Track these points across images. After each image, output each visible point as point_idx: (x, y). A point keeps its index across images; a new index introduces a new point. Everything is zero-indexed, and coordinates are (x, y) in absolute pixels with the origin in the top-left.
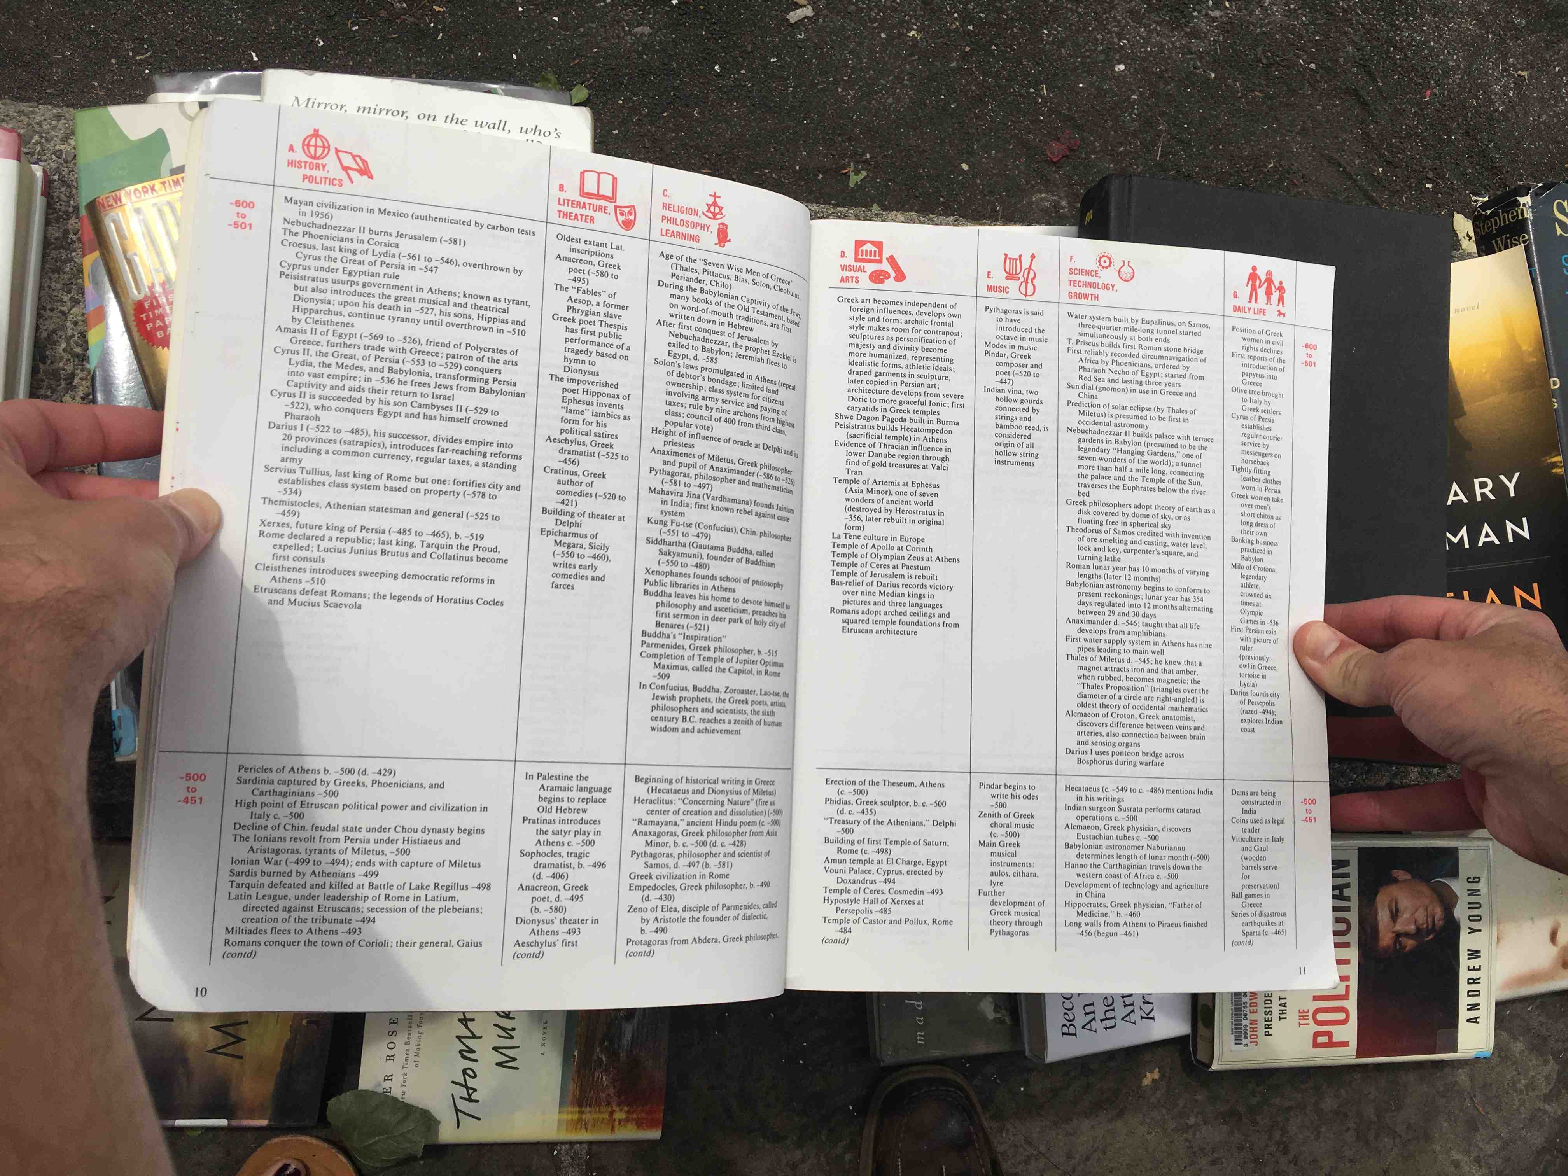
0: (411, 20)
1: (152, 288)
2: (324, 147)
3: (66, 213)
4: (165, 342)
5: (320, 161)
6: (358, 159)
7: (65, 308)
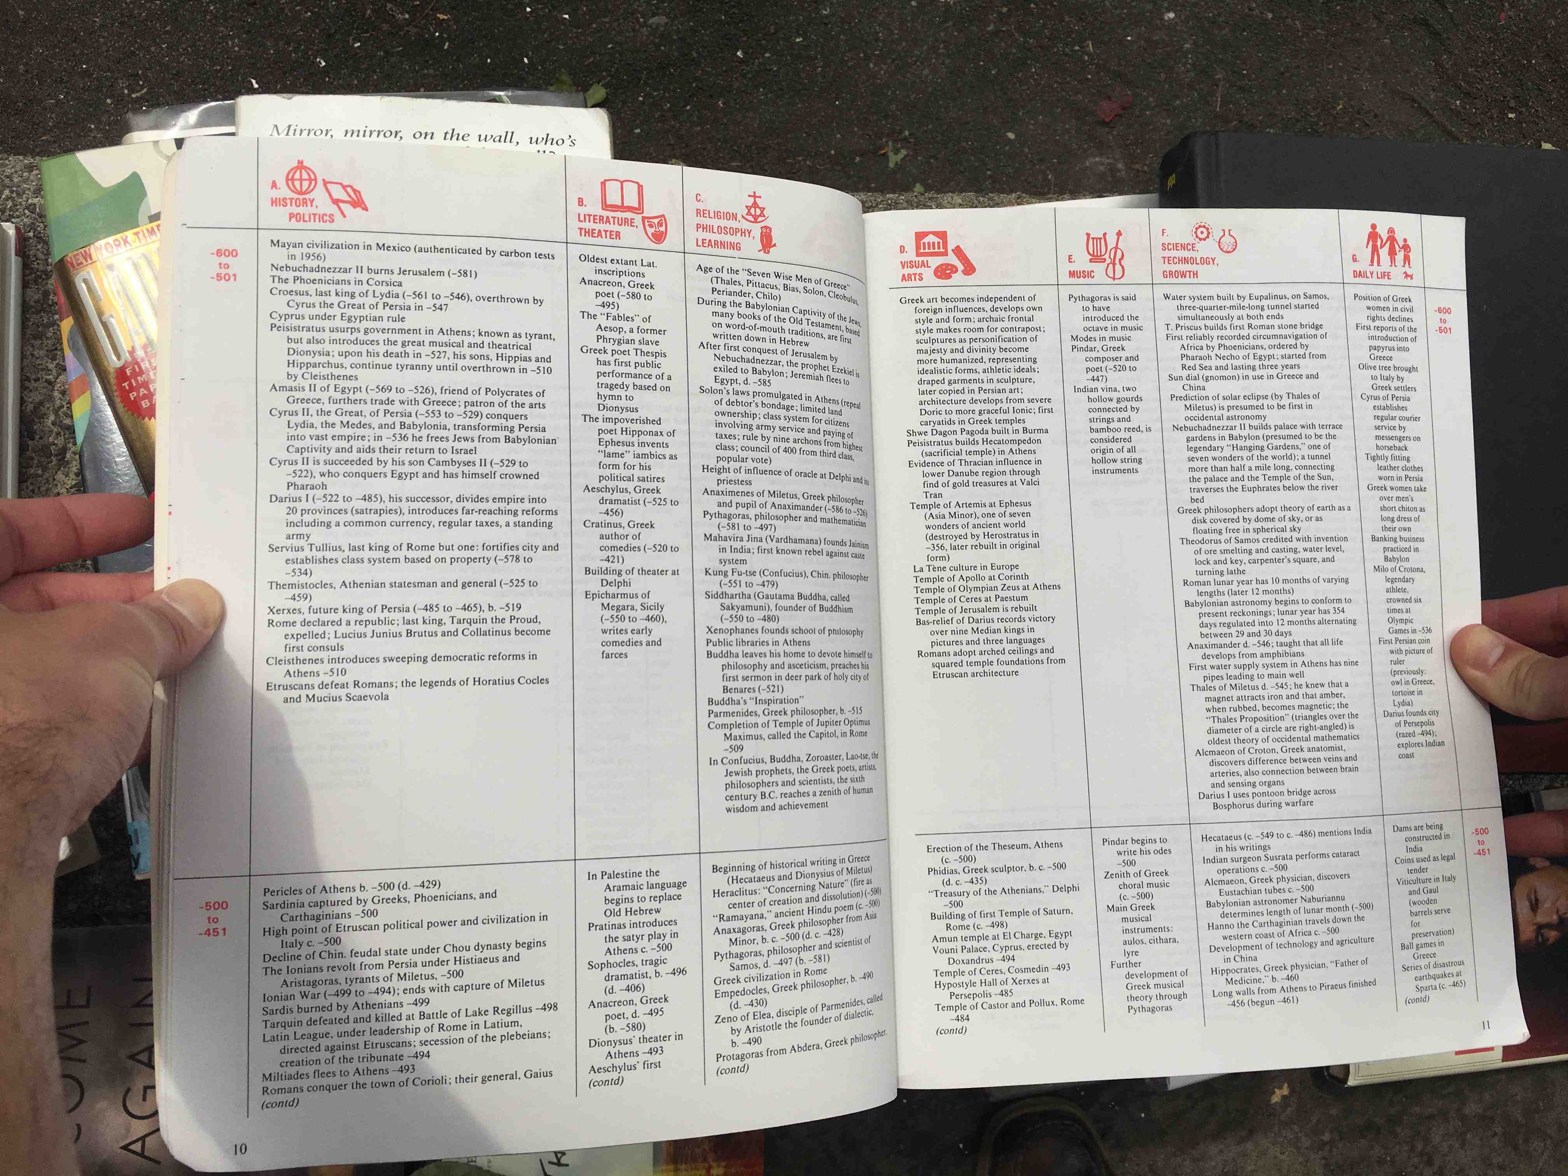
0: (416, 30)
1: (132, 352)
2: (310, 180)
3: (45, 272)
4: (151, 412)
5: (306, 196)
6: (349, 189)
7: (51, 377)
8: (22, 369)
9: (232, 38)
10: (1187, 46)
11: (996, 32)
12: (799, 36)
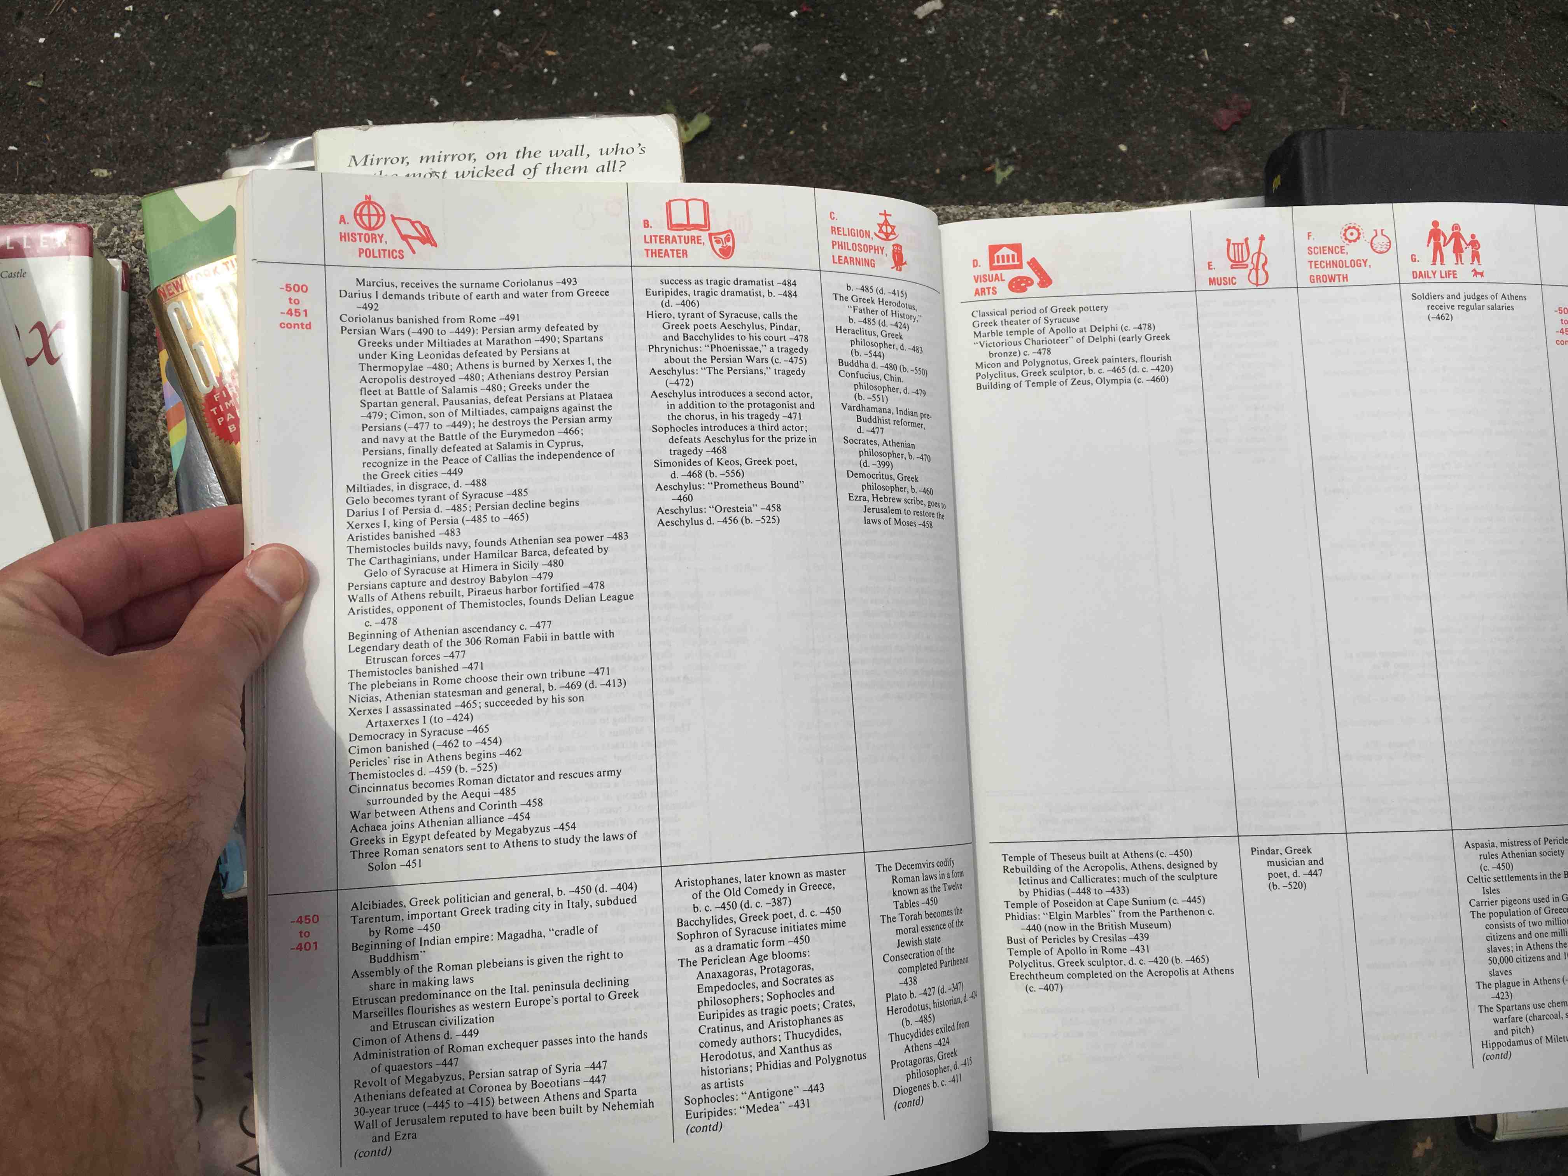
0: (525, 68)
1: (220, 379)
7: (155, 407)
8: (128, 400)
9: (350, 82)
10: (1309, 50)
11: (1108, 43)
12: (903, 56)
